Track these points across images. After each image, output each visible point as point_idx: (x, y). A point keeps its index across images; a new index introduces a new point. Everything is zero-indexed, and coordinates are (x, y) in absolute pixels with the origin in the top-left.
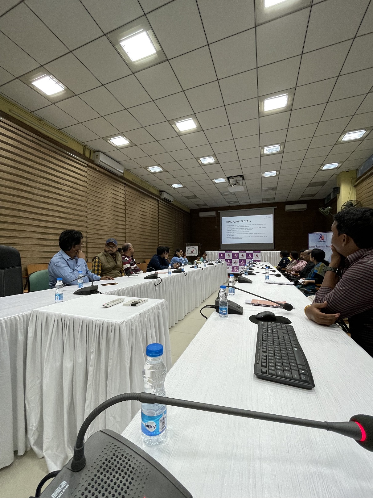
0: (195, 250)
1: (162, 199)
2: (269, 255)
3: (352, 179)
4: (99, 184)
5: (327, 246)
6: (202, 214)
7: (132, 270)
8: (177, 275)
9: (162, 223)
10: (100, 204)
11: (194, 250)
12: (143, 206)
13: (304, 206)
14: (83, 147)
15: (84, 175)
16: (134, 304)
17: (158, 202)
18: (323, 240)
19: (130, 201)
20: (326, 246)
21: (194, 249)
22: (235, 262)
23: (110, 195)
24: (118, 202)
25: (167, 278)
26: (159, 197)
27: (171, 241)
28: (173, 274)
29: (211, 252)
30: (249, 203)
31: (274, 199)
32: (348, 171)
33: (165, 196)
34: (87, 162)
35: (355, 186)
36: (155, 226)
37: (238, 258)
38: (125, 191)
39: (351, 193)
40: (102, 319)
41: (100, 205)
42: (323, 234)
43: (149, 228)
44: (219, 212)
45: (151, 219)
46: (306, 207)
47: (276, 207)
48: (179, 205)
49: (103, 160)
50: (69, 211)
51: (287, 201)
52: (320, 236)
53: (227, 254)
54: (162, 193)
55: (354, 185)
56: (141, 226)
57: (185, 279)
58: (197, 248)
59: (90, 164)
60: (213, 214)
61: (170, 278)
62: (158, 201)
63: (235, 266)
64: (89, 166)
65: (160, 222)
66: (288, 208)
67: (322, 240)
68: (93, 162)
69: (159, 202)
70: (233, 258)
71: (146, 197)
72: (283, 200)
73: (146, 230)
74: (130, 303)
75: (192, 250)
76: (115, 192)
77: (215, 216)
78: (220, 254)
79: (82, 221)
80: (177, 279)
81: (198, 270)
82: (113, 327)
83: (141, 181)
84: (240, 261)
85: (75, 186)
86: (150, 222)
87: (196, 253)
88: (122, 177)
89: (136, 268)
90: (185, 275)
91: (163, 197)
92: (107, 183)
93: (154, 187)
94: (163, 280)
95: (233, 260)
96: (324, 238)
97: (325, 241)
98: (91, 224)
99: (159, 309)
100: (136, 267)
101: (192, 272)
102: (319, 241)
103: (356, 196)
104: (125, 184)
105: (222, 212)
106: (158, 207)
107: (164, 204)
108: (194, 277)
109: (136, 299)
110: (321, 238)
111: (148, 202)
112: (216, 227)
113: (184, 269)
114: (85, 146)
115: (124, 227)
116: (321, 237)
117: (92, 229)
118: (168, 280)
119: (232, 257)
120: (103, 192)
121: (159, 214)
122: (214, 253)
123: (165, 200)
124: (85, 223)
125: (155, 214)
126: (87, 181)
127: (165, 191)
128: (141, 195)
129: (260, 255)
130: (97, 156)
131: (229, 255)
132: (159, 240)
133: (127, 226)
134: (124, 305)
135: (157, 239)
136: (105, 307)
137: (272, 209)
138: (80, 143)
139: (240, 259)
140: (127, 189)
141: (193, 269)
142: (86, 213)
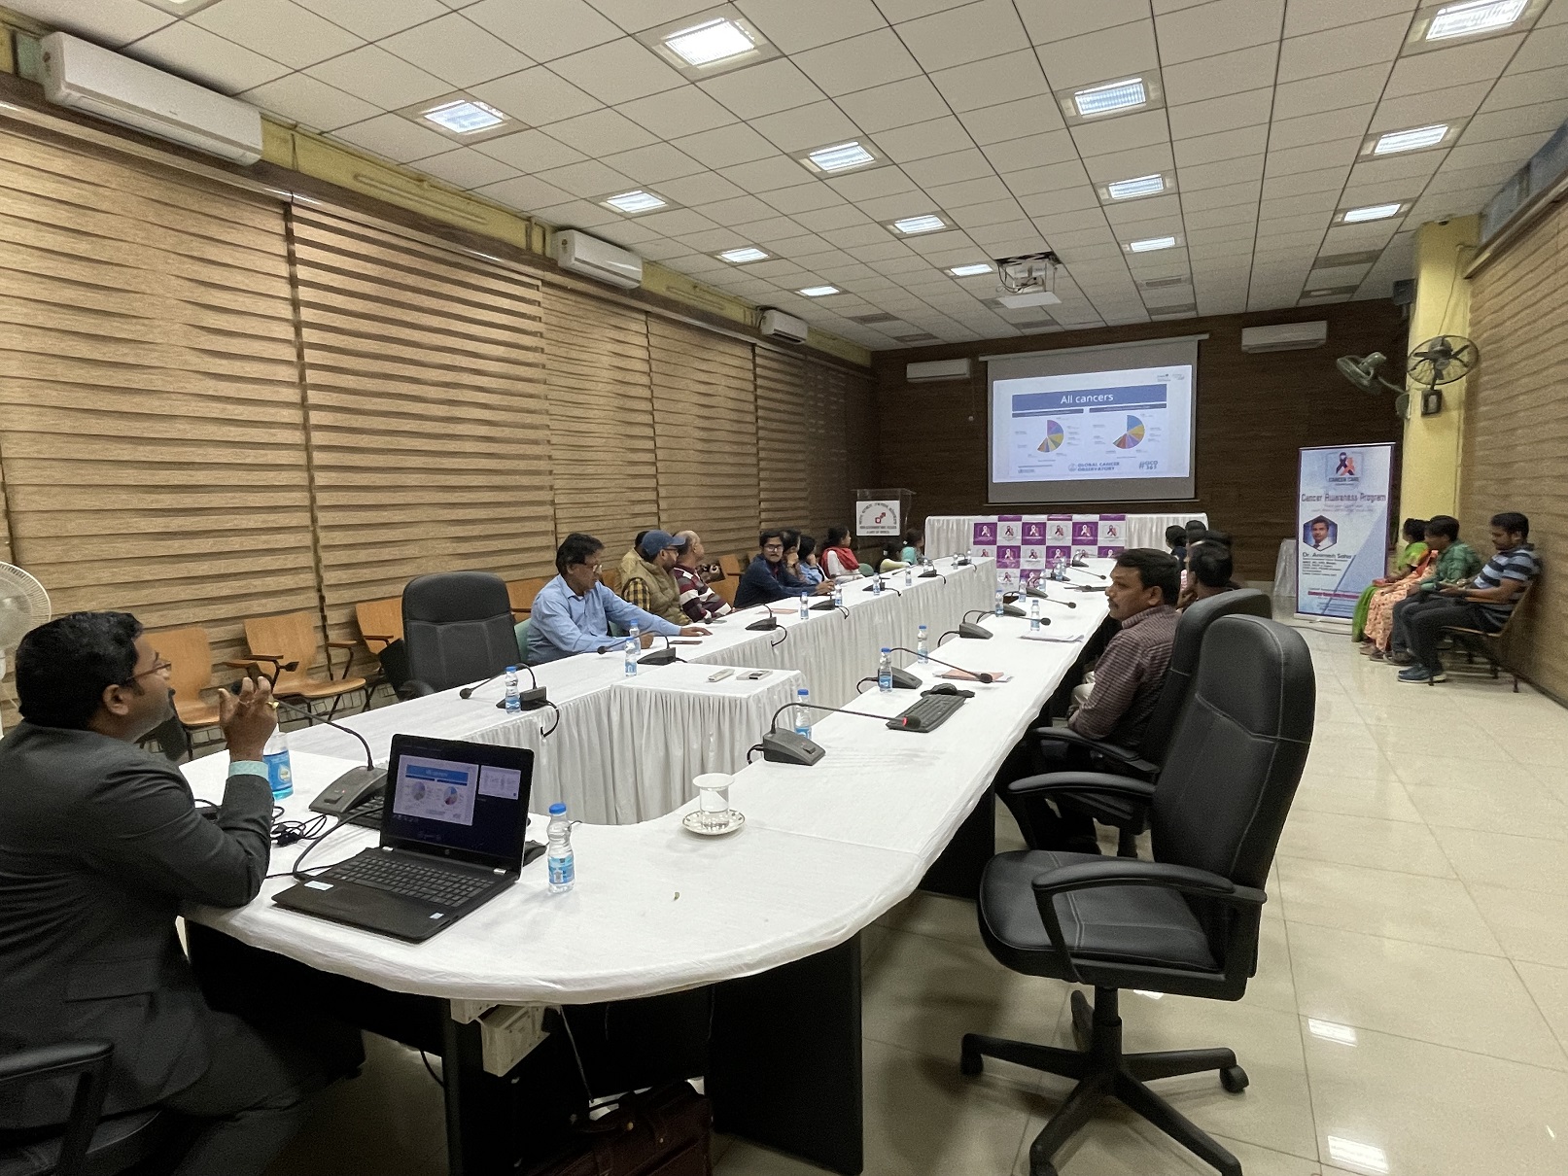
0: (888, 513)
1: (768, 339)
2: (1154, 530)
3: (1461, 250)
4: (573, 333)
5: (1363, 496)
6: (916, 371)
7: (703, 604)
8: (823, 617)
9: (769, 425)
10: (581, 396)
11: (884, 514)
12: (704, 377)
13: (1314, 332)
14: (522, 225)
15: (533, 314)
16: (753, 677)
17: (753, 351)
18: (1351, 473)
19: (664, 368)
20: (1359, 496)
21: (884, 510)
22: (1032, 554)
23: (606, 361)
24: (629, 377)
25: (799, 625)
26: (755, 330)
27: (803, 485)
28: (814, 614)
29: (948, 521)
30: (1102, 324)
31: (1194, 307)
32: (1445, 223)
33: (776, 323)
34: (539, 273)
35: (1470, 277)
36: (746, 439)
37: (1042, 542)
38: (647, 337)
39: (1452, 302)
40: (722, 694)
41: (581, 398)
42: (1353, 452)
43: (727, 448)
44: (981, 359)
45: (732, 417)
46: (1325, 337)
47: (1206, 337)
48: (827, 347)
49: (583, 253)
50: (507, 432)
51: (1251, 309)
52: (1341, 460)
53: (1002, 527)
54: (769, 313)
55: (1465, 275)
56: (700, 446)
57: (845, 627)
58: (895, 505)
59: (550, 276)
60: (959, 368)
61: (806, 624)
62: (753, 345)
63: (1031, 571)
64: (545, 283)
65: (761, 423)
66: (1253, 338)
67: (1347, 475)
68: (551, 265)
69: (758, 350)
70: (1025, 542)
71: (713, 343)
72: (1235, 305)
73: (717, 458)
74: (747, 676)
75: (877, 516)
76: (618, 348)
77: (967, 376)
78: (978, 527)
79: (538, 458)
80: (823, 627)
81: (885, 598)
82: (738, 702)
83: (695, 287)
84: (1051, 552)
85: (514, 354)
86: (728, 426)
87: (892, 526)
88: (638, 293)
89: (712, 600)
90: (846, 617)
91: (768, 329)
92: (596, 323)
93: (736, 300)
94: (791, 635)
95: (1023, 548)
96: (1353, 468)
97: (1356, 479)
98: (562, 462)
99: (791, 685)
100: (711, 596)
101: (865, 605)
102: (1338, 476)
103: (1469, 316)
104: (647, 313)
105: (993, 361)
106: (755, 369)
107: (771, 355)
108: (871, 619)
109: (755, 670)
110: (1346, 466)
111: (720, 358)
112: (971, 418)
113: (840, 600)
114: (529, 219)
115: (649, 457)
116: (1343, 463)
117: (566, 476)
118: (801, 629)
119: (1020, 538)
120: (584, 356)
121: (759, 392)
122: (958, 522)
123: (780, 340)
124: (548, 462)
125: (742, 396)
126: (543, 330)
127: (776, 306)
128: (696, 339)
129: (1123, 531)
130: (565, 243)
131: (1010, 532)
132: (763, 484)
133: (659, 452)
134: (738, 678)
135: (754, 481)
136: (711, 680)
137: (1190, 344)
138: (516, 215)
139: (1049, 543)
140: (656, 327)
141: (870, 596)
142: (548, 432)
